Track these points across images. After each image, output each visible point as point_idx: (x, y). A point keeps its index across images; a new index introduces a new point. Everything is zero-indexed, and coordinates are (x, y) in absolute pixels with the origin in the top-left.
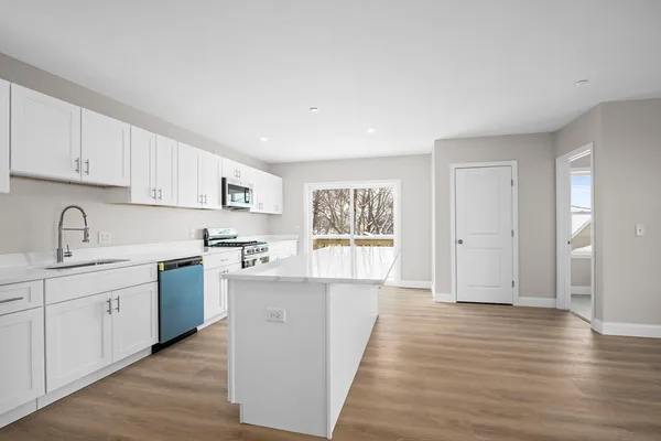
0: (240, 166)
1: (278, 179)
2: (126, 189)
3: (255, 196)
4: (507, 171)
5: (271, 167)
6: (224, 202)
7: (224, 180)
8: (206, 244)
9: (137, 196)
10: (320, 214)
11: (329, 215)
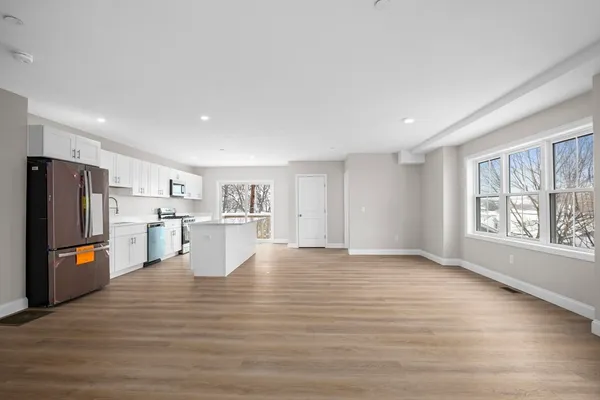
0: (180, 172)
1: (200, 178)
2: (131, 189)
3: (187, 189)
4: (322, 179)
5: (195, 170)
6: (171, 194)
7: (171, 181)
8: (160, 217)
9: (135, 192)
10: (230, 197)
11: (237, 198)
